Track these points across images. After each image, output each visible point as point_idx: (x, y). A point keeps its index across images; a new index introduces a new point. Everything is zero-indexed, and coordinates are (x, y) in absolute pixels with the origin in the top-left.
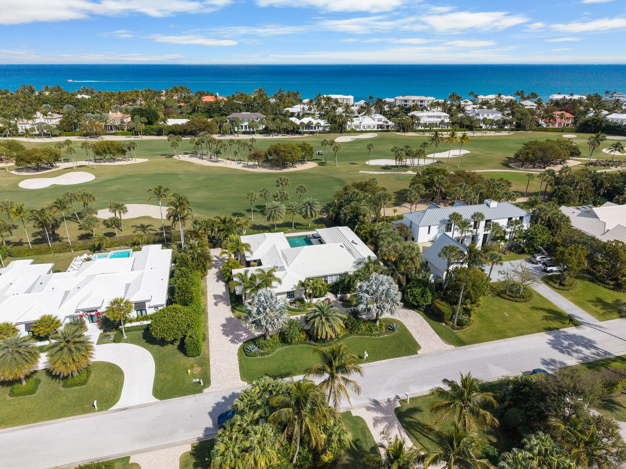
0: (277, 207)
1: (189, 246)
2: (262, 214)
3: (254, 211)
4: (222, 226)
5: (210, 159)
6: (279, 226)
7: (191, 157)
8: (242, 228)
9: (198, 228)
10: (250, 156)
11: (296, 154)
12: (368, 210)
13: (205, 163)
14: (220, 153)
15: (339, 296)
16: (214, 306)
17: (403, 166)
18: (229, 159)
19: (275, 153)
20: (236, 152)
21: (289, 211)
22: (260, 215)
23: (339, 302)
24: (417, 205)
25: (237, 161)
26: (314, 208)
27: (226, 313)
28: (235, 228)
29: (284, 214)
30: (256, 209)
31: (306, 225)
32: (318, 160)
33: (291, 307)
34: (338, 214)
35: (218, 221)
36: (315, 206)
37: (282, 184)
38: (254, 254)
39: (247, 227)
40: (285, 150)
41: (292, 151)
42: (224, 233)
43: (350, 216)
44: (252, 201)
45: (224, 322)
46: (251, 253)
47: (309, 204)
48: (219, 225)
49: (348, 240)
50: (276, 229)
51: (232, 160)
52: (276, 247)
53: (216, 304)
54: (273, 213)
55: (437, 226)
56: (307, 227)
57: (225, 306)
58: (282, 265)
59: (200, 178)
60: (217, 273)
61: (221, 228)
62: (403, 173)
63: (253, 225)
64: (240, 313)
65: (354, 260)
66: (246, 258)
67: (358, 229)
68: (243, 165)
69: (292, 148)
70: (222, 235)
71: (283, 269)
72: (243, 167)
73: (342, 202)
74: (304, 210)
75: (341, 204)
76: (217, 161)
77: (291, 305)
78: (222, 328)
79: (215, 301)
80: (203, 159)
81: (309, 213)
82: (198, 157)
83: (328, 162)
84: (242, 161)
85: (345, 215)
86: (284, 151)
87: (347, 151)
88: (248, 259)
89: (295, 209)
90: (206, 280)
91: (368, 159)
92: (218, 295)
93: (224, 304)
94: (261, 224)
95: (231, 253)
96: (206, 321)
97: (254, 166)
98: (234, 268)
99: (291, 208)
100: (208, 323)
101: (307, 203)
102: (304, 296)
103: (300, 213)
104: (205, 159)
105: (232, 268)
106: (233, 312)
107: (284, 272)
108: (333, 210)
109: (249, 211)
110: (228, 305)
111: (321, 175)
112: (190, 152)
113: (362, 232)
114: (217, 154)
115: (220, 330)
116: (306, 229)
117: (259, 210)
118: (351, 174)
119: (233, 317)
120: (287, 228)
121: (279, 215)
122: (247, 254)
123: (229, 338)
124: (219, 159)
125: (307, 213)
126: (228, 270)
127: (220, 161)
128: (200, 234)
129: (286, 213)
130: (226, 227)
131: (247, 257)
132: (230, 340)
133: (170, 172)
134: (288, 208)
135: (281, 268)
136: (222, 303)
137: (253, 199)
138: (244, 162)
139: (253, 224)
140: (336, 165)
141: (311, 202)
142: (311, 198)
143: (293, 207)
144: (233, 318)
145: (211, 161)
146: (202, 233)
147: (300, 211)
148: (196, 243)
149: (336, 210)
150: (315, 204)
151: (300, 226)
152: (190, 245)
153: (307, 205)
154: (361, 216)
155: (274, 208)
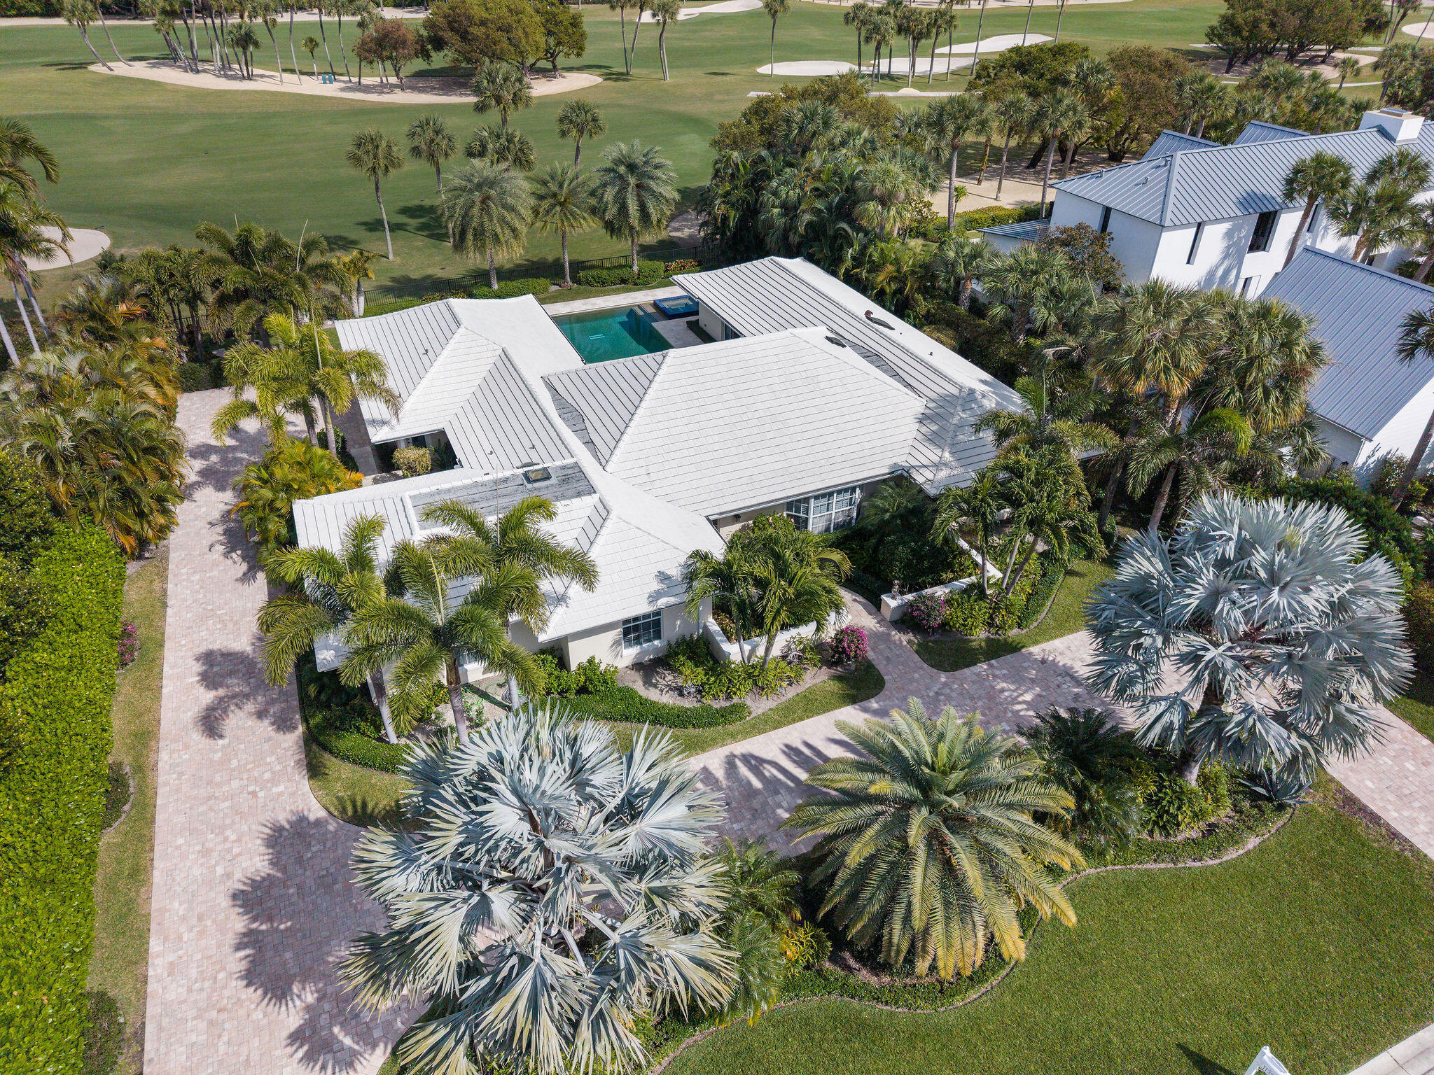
0: (492, 184)
1: (31, 387)
2: (431, 236)
3: (395, 228)
4: (233, 276)
5: (224, 70)
6: (506, 275)
7: (154, 66)
8: (342, 284)
9: (104, 293)
10: (364, 43)
11: (527, 35)
12: (903, 177)
13: (207, 81)
14: (256, 44)
15: (891, 602)
16: (197, 738)
17: (884, 76)
18: (293, 71)
19: (452, 29)
20: (311, 40)
21: (546, 204)
22: (420, 241)
23: (896, 635)
24: (1004, 181)
25: (320, 74)
26: (652, 184)
27: (274, 781)
28: (303, 285)
29: (527, 214)
30: (403, 219)
31: (621, 266)
32: (599, 67)
33: (653, 695)
34: (751, 211)
35: (215, 251)
36: (659, 173)
37: (499, 100)
38: (407, 407)
39: (366, 285)
40: (485, 15)
41: (511, 20)
42: (250, 308)
43: (818, 212)
44: (380, 173)
45: (257, 862)
46: (393, 401)
47: (632, 167)
48: (215, 272)
49: (848, 313)
50: (496, 286)
51: (302, 73)
52: (516, 361)
53: (210, 723)
54: (475, 211)
55: (1226, 226)
56: (623, 273)
57: (265, 728)
58: (570, 461)
59: (184, 129)
60: (226, 516)
61: (229, 287)
62: (890, 94)
63: (394, 280)
64: (360, 771)
65: (917, 405)
66: (371, 430)
67: (858, 261)
68: (343, 85)
69: (510, 11)
70: (237, 316)
71: (581, 485)
72: (343, 90)
73: (762, 160)
74: (610, 194)
75: (761, 168)
76: (250, 77)
77: (648, 683)
78: (238, 923)
79: (207, 697)
80: (198, 72)
81: (633, 207)
82: (179, 67)
83: (633, 71)
84: (341, 75)
85: (790, 209)
86: (483, 23)
87: (686, 44)
88: (378, 435)
89: (572, 193)
90: (165, 559)
91: (761, 62)
92: (228, 656)
93: (260, 715)
94: (430, 271)
95: (280, 409)
96: (138, 873)
97: (381, 88)
98: (305, 495)
99: (554, 187)
100: (147, 882)
101: (618, 162)
102: (714, 626)
103: (593, 211)
104: (205, 71)
105: (292, 490)
106: (314, 770)
107: (589, 501)
108: (727, 194)
109: (375, 226)
110: (283, 725)
111: (620, 106)
112: (155, 54)
113: (881, 278)
114: (245, 48)
115: (231, 939)
116: (623, 281)
117: (414, 222)
118: (722, 101)
119: (316, 811)
120: (542, 281)
121: (503, 220)
122: (371, 408)
123: (291, 1017)
124: (256, 71)
125: (623, 209)
126: (271, 505)
127: (262, 76)
128: (119, 323)
129: (536, 212)
130: (256, 281)
131: (374, 422)
132: (296, 1037)
133: (68, 111)
134: (543, 191)
135: (565, 480)
136: (250, 707)
137: (382, 162)
138: (346, 78)
139: (396, 274)
140: (665, 78)
141: (639, 160)
142: (637, 142)
143: (561, 186)
144: (318, 823)
145: (227, 76)
146: (129, 318)
147: (593, 201)
148: (73, 363)
149: (741, 193)
150: (657, 167)
151: (594, 272)
152: (33, 378)
153: (622, 169)
154: (872, 206)
155: (479, 186)
